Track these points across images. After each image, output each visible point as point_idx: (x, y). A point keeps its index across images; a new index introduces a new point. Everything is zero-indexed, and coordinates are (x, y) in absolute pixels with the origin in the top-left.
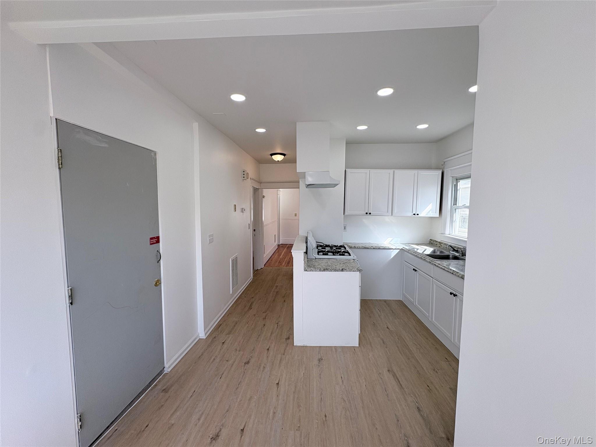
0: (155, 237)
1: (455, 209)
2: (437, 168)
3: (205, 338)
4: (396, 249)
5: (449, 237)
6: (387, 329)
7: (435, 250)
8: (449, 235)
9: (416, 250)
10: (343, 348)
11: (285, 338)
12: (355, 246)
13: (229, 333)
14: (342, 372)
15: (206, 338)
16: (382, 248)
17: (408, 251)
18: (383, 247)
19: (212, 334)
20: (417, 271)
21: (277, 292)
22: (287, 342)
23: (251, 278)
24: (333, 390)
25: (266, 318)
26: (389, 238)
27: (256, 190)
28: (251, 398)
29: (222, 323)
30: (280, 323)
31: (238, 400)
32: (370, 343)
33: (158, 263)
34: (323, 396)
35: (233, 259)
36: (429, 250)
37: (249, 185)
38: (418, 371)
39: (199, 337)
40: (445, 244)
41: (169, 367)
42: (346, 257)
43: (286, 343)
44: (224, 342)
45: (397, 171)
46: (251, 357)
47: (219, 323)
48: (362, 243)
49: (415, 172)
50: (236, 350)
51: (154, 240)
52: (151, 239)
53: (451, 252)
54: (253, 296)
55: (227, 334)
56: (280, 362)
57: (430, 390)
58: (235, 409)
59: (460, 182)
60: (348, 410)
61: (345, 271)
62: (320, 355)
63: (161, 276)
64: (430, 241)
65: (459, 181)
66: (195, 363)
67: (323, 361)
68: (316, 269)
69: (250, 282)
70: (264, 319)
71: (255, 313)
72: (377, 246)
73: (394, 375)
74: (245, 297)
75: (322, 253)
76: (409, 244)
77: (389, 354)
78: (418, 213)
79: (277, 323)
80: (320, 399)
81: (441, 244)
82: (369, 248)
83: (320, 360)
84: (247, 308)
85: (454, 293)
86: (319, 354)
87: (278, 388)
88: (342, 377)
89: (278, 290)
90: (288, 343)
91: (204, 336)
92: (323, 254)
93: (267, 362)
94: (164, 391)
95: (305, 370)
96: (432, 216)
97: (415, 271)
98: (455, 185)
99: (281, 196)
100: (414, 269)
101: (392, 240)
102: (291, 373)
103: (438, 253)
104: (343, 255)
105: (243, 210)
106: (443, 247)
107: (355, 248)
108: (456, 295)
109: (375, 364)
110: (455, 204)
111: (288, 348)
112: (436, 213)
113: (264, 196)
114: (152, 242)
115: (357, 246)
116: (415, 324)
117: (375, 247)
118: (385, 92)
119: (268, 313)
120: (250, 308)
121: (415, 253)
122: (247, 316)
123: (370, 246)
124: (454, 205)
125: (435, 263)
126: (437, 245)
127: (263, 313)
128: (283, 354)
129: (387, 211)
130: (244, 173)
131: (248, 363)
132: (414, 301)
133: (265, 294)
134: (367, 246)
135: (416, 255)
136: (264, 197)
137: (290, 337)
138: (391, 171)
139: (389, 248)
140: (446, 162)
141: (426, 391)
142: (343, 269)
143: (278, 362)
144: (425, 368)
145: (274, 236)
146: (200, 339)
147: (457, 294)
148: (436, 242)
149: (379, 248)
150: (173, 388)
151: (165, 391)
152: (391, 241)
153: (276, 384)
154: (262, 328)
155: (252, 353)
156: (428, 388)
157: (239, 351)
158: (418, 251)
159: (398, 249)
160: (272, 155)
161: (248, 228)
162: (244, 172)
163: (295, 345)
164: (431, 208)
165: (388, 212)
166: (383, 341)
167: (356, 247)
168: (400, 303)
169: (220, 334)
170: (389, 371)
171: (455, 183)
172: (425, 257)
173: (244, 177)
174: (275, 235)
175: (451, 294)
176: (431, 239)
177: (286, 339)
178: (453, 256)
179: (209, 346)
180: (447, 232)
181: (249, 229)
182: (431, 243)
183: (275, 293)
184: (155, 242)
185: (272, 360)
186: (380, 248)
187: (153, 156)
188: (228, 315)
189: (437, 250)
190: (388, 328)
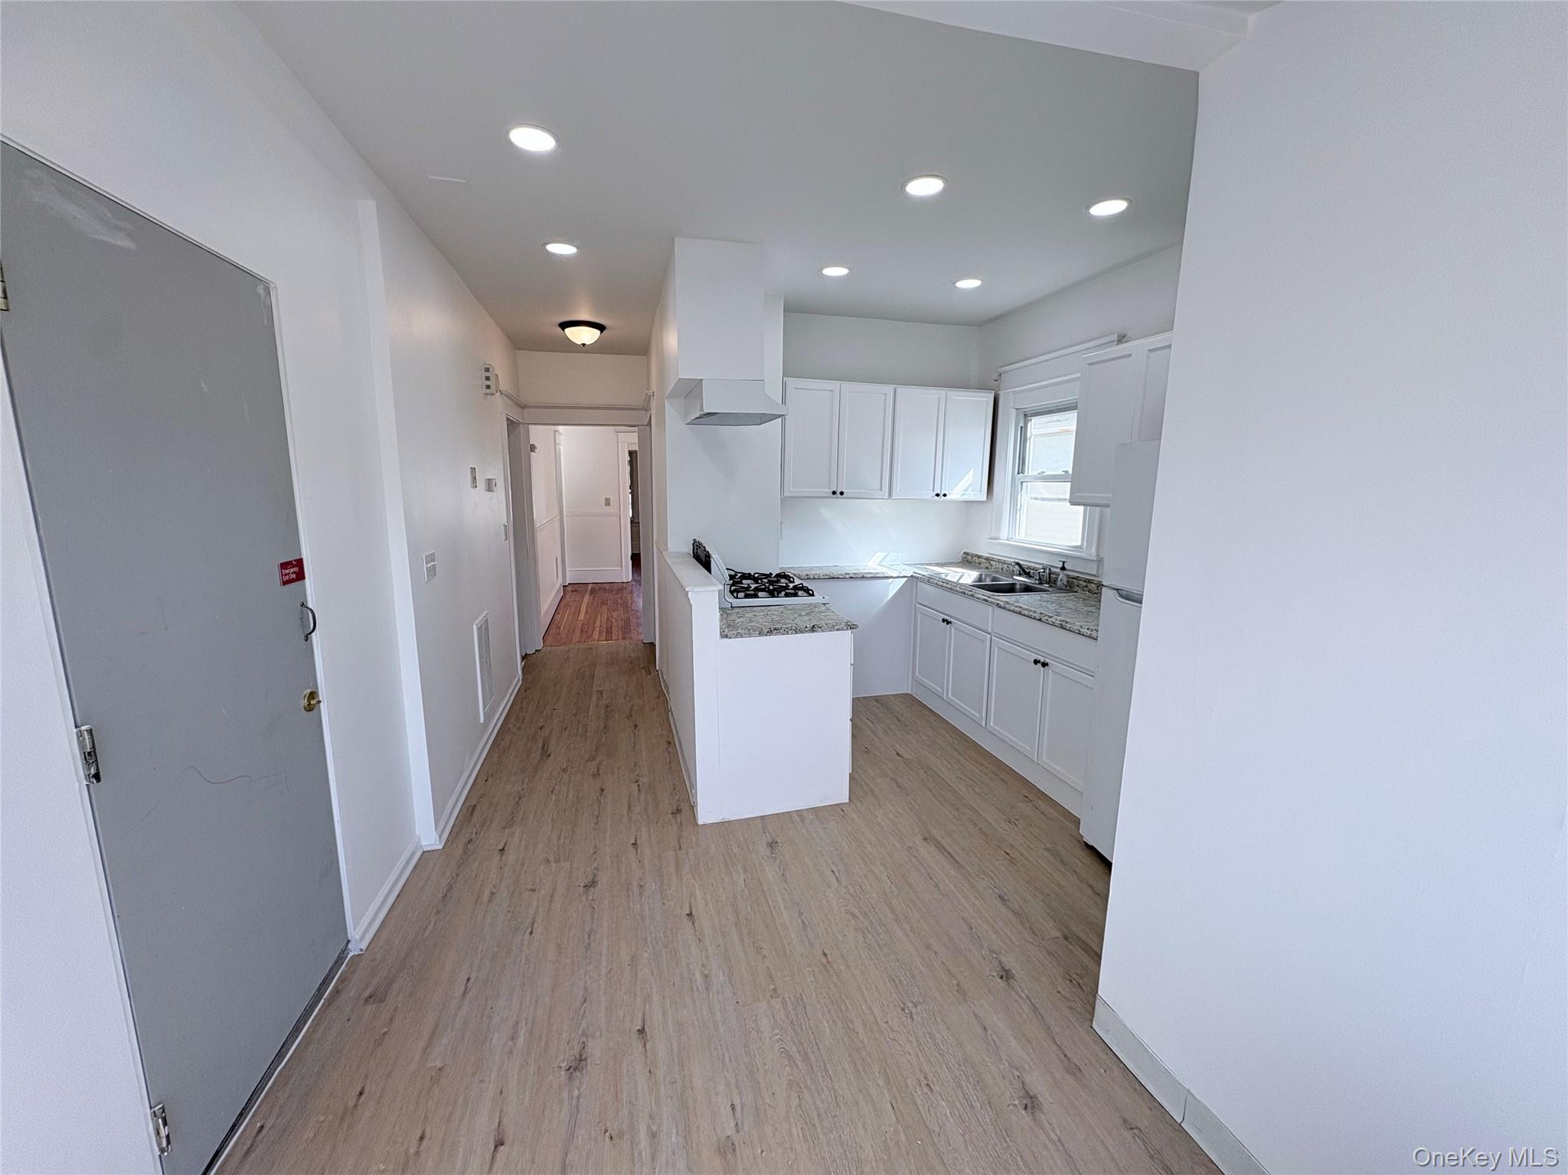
0: (291, 561)
1: (1022, 483)
2: (982, 387)
3: (441, 847)
4: (898, 577)
5: (1009, 545)
6: (897, 757)
7: (981, 575)
8: (1008, 540)
9: (943, 576)
10: (815, 811)
11: (670, 812)
12: (807, 575)
13: (510, 823)
14: (830, 862)
15: (444, 847)
16: (869, 576)
17: (929, 580)
18: (870, 573)
19: (458, 833)
20: (951, 623)
21: (607, 706)
22: (679, 821)
23: (519, 679)
24: (824, 901)
25: (600, 772)
26: (878, 554)
27: (512, 425)
28: (634, 960)
29: (478, 803)
30: (644, 780)
31: (603, 972)
32: (872, 791)
33: (306, 640)
34: (806, 918)
35: (479, 625)
36: (969, 575)
37: (500, 409)
38: (980, 829)
39: (421, 846)
40: (999, 561)
41: (362, 938)
42: (802, 600)
43: (676, 822)
44: (504, 848)
45: (901, 390)
46: (596, 869)
47: (467, 804)
48: (820, 568)
49: (941, 393)
50: (548, 861)
51: (292, 570)
52: (284, 566)
53: (1015, 577)
54: (541, 725)
55: (505, 828)
56: (677, 869)
57: (1013, 861)
58: (602, 992)
59: (1033, 420)
60: (869, 932)
61: (820, 630)
62: (767, 834)
63: (316, 680)
64: (964, 556)
65: (1031, 420)
66: (438, 912)
67: (782, 846)
68: (751, 631)
69: (517, 688)
70: (596, 775)
71: (564, 766)
72: (855, 572)
73: (939, 846)
74: (519, 728)
75: (741, 595)
76: (922, 564)
77: (917, 807)
78: (946, 493)
79: (634, 780)
80: (801, 925)
81: (991, 562)
82: (841, 577)
83: (772, 845)
84: (536, 755)
85: (1042, 660)
86: (765, 832)
87: (693, 924)
88: (833, 871)
89: (609, 701)
90: (681, 822)
91: (438, 843)
92: (747, 596)
93: (643, 873)
94: (372, 1000)
95: (745, 871)
96: (972, 498)
97: (948, 623)
98: (1021, 427)
99: (561, 447)
100: (944, 620)
101: (886, 556)
102: (714, 885)
103: (988, 582)
104: (796, 595)
105: (490, 486)
106: (995, 568)
107: (809, 579)
108: (1047, 664)
109: (893, 831)
110: (1021, 470)
111: (685, 834)
112: (981, 491)
113: (533, 445)
114: (287, 578)
115: (812, 573)
116: (951, 739)
117: (854, 574)
118: (924, 187)
119: (602, 761)
120: (546, 754)
121: (948, 584)
122: (545, 776)
123: (843, 573)
124: (1018, 474)
125: (998, 600)
126: (980, 564)
127: (587, 761)
128: (677, 848)
129: (879, 488)
130: (488, 374)
131: (591, 884)
132: (943, 691)
133: (575, 715)
134: (835, 574)
135: (949, 586)
136: (533, 448)
137: (683, 805)
138: (889, 389)
139: (884, 575)
140: (1004, 373)
141: (1005, 862)
142: (813, 626)
143: (672, 868)
144: (992, 822)
145: (555, 560)
146: (424, 852)
147: (1047, 661)
148: (979, 557)
149: (863, 577)
150: (396, 987)
151: (375, 998)
152: (884, 559)
153: (687, 917)
154: (598, 798)
155: (595, 859)
156: (1008, 857)
157: (557, 861)
158: (948, 578)
159: (904, 577)
160: (564, 325)
161: (503, 537)
162: (487, 370)
163: (700, 822)
164: (971, 479)
165: (881, 490)
166: (897, 783)
167: (812, 577)
168: (909, 699)
169: (481, 830)
170: (925, 839)
171: (1021, 424)
172: (971, 591)
173: (488, 387)
174: (557, 559)
175: (1036, 662)
176: (966, 551)
177: (672, 813)
178: (1022, 586)
179: (461, 864)
180: (1004, 534)
181: (506, 539)
182: (968, 560)
183: (603, 710)
184: (294, 576)
185: (655, 865)
186: (866, 578)
187: (263, 298)
188: (486, 781)
189: (986, 575)
190: (898, 754)
